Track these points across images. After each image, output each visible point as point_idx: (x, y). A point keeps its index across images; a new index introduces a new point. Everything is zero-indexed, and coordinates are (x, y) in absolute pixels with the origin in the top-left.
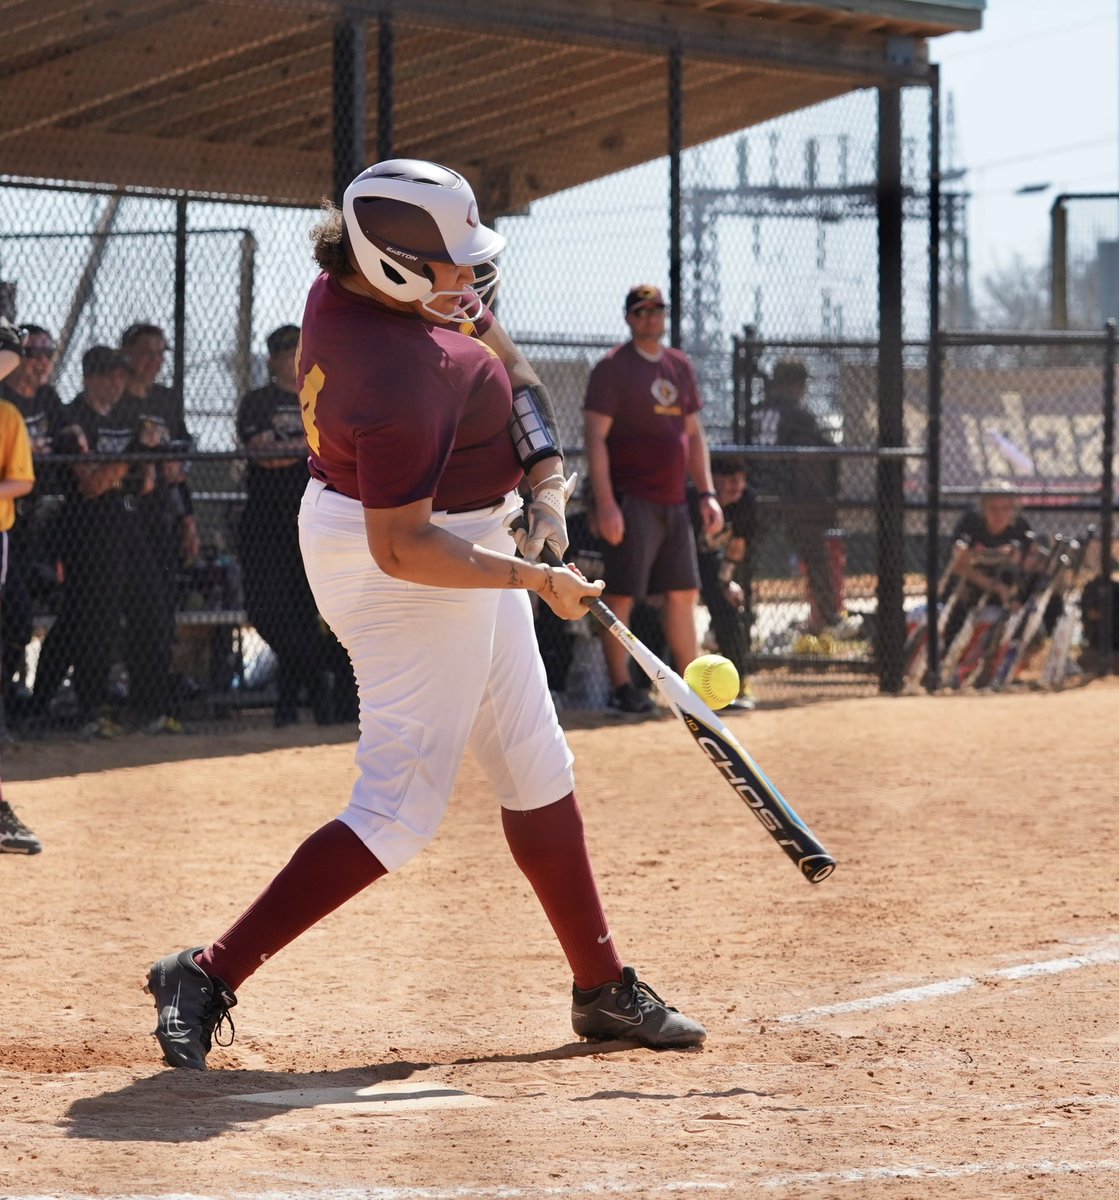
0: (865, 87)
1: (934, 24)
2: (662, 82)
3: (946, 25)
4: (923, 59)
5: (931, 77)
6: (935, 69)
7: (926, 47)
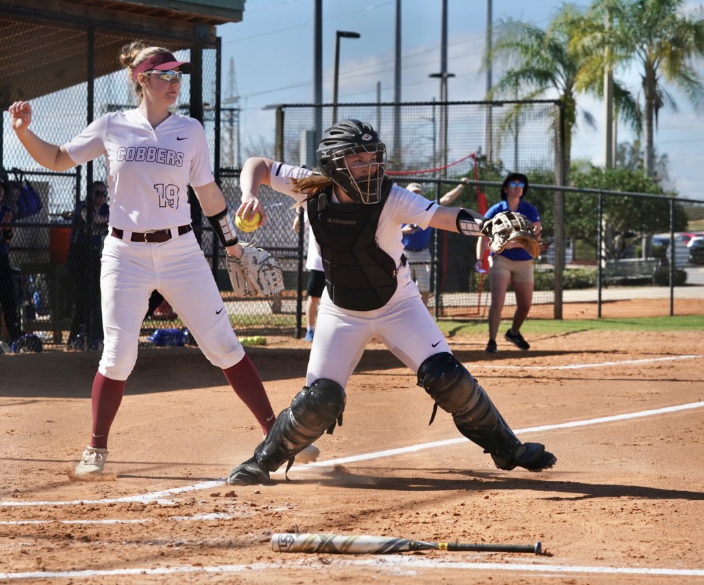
0: (184, 48)
1: (219, 18)
2: (85, 44)
3: (224, 19)
4: (214, 35)
5: (217, 44)
6: (219, 39)
7: (215, 29)
